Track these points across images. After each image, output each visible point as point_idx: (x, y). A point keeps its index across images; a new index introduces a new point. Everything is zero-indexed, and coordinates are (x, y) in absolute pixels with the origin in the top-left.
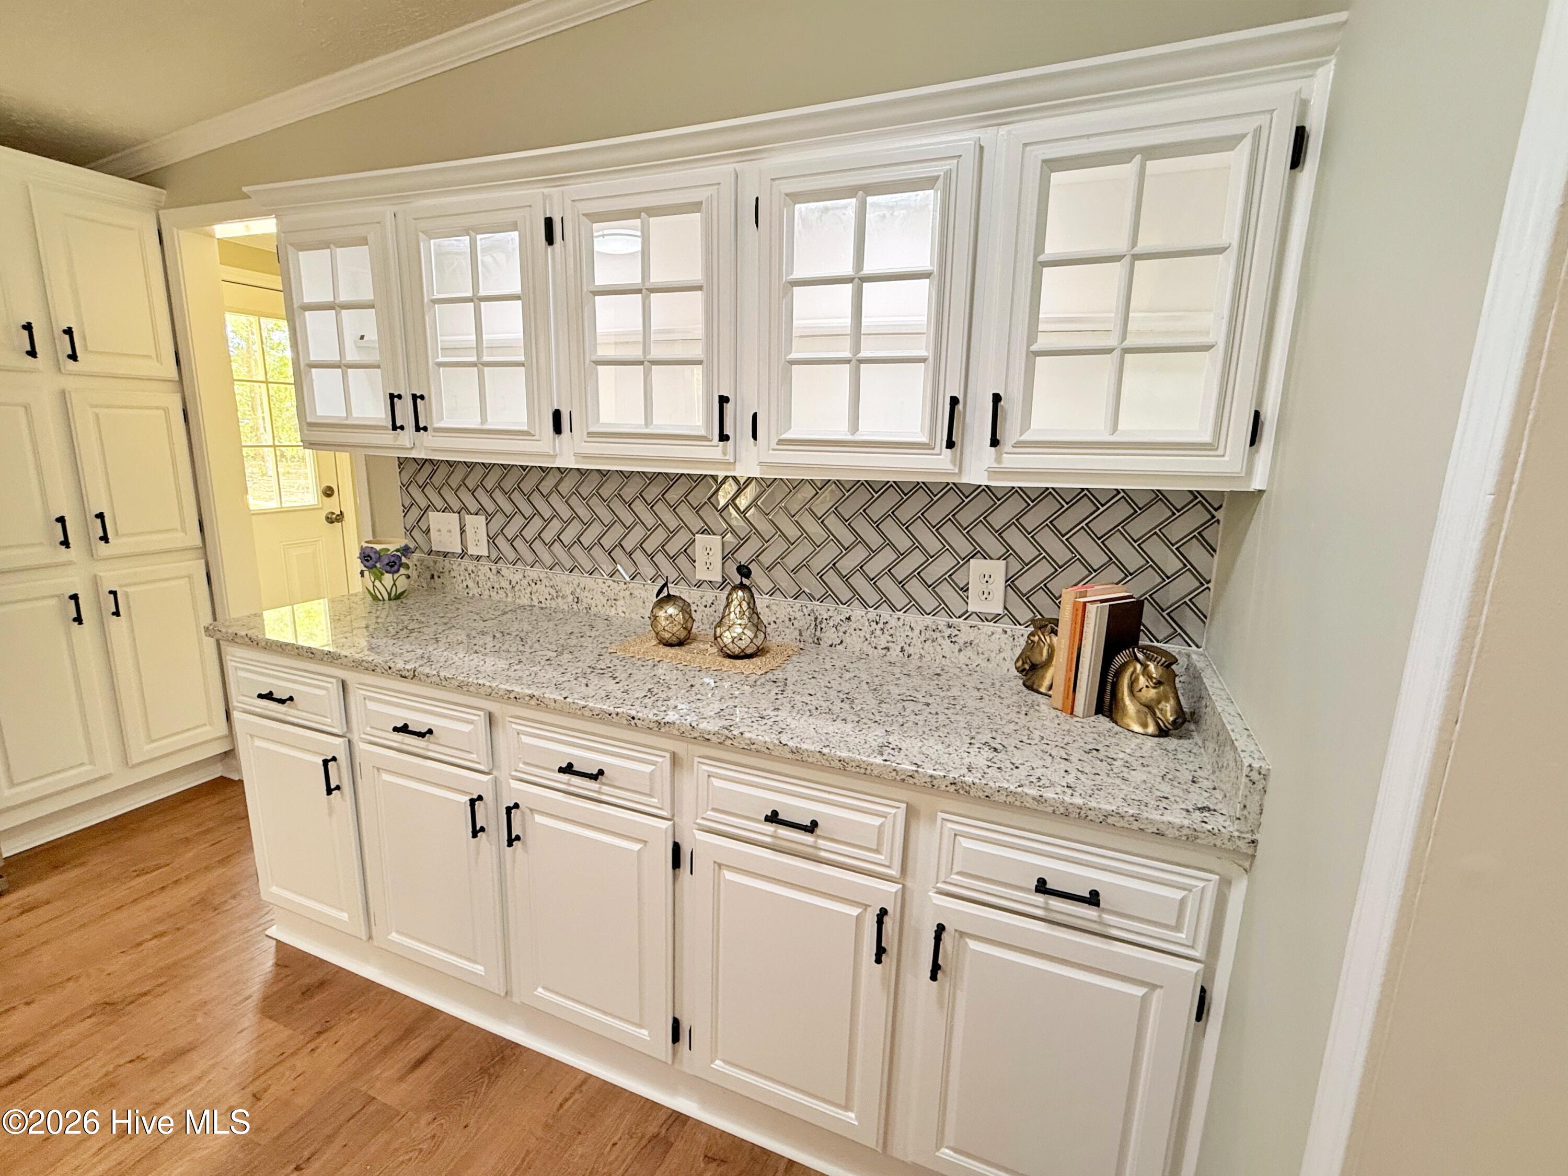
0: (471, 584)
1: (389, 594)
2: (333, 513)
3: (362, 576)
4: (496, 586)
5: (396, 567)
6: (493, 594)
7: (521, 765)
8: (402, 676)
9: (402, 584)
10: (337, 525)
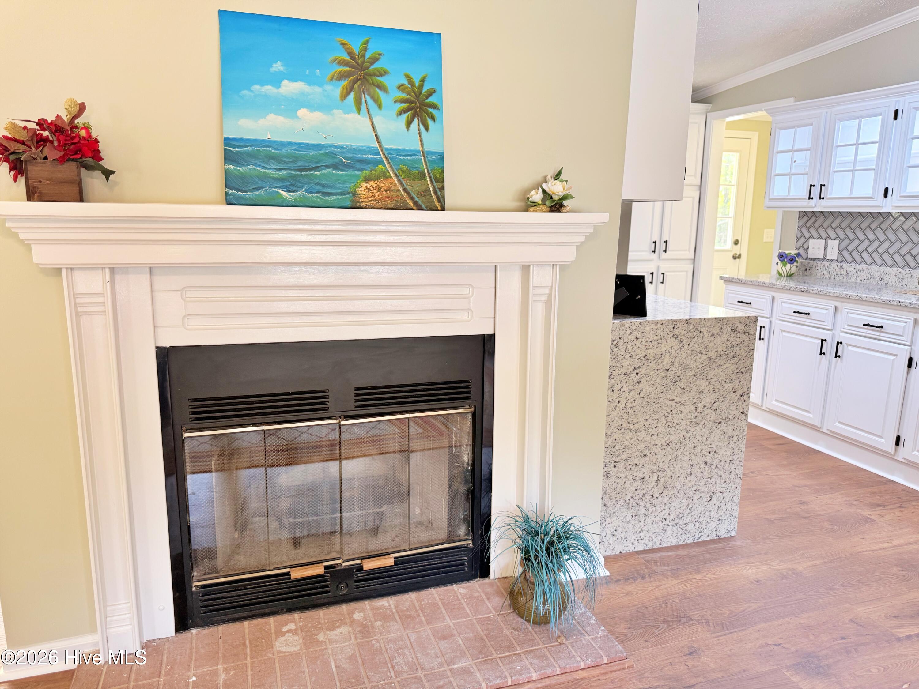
0: (825, 272)
1: (787, 274)
2: (736, 254)
3: (777, 264)
4: (839, 273)
5: (793, 262)
6: (837, 277)
7: (846, 326)
8: (802, 291)
9: (794, 269)
10: (737, 260)
